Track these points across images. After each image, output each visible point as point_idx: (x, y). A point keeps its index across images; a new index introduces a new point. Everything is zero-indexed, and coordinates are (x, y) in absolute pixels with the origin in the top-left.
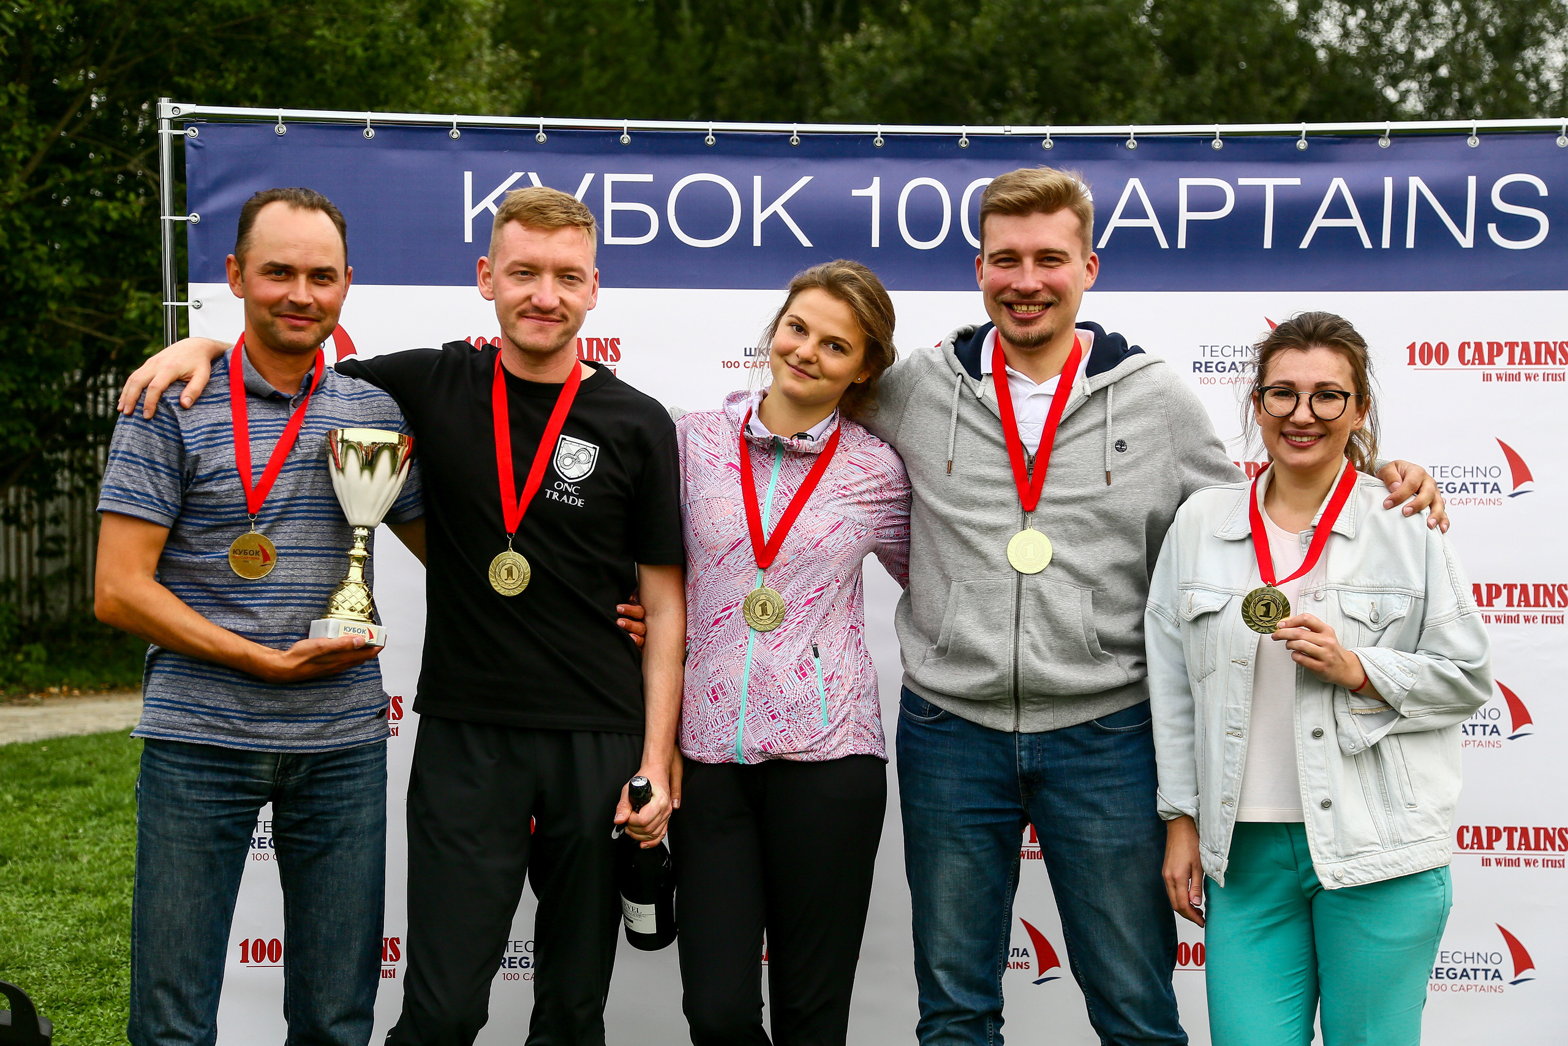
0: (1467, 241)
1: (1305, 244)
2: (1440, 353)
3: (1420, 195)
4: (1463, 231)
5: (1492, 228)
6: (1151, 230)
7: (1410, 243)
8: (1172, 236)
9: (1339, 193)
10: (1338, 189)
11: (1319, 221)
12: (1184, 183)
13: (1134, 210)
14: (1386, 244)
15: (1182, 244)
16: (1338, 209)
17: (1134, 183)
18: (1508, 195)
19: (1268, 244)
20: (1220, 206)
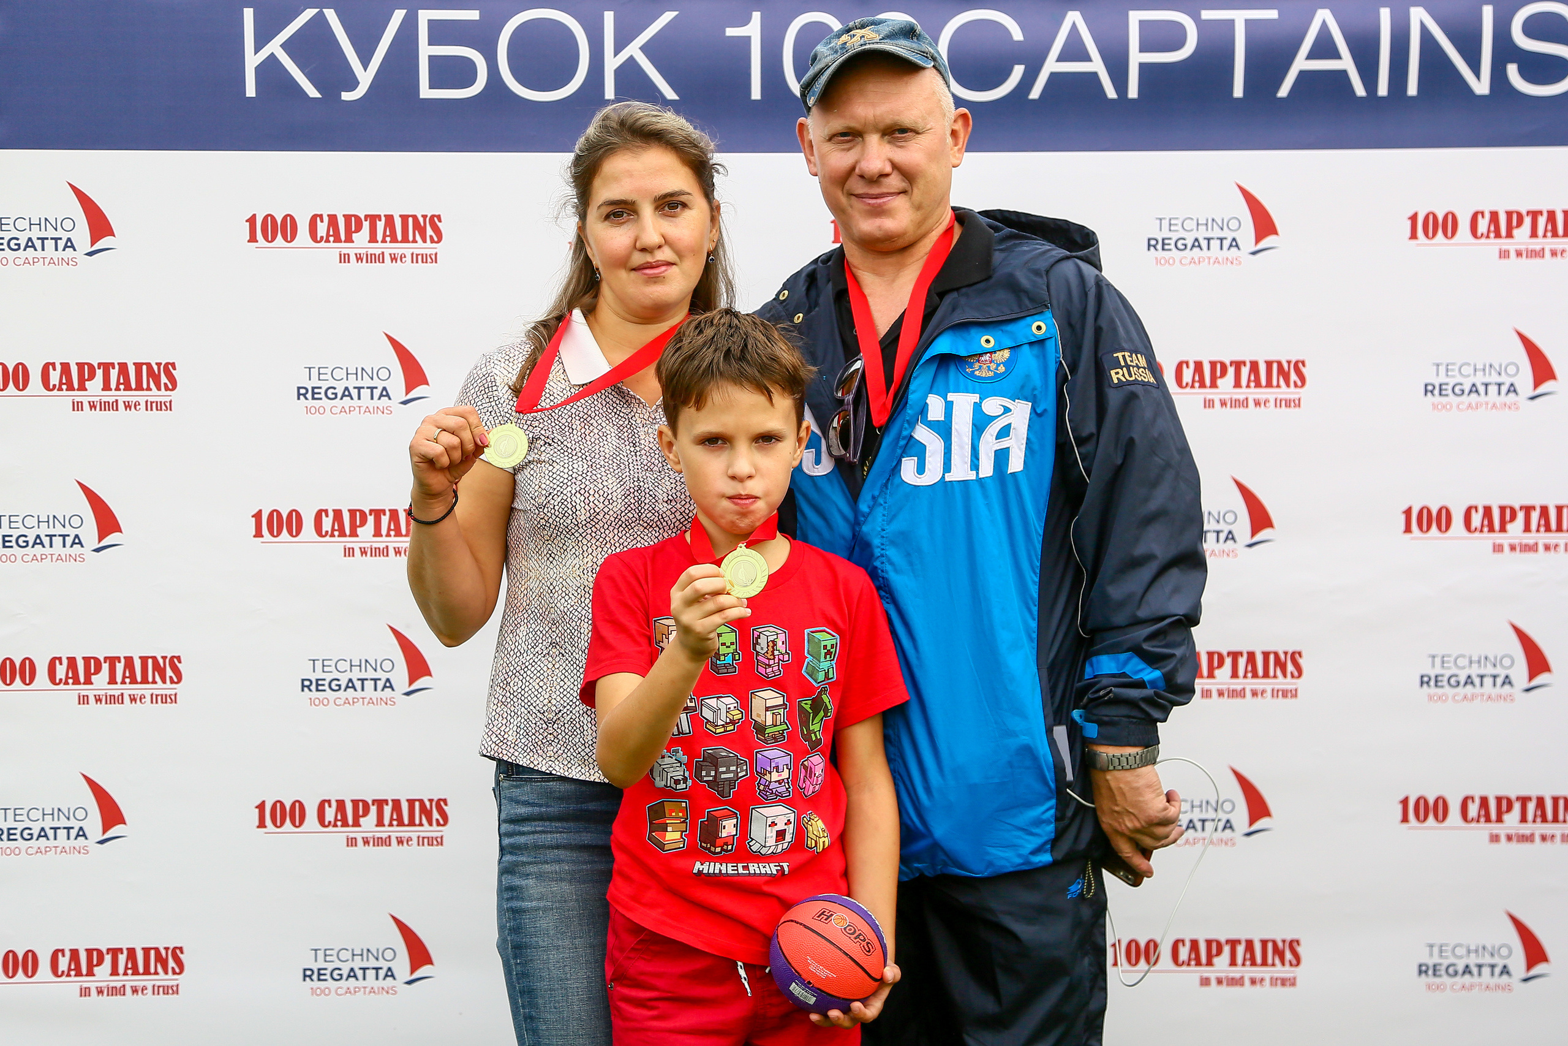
0: (1481, 86)
1: (1283, 92)
2: (1447, 225)
3: (1425, 32)
4: (1477, 73)
5: (1512, 70)
6: (1094, 75)
7: (1412, 90)
8: (1120, 83)
9: (1324, 27)
10: (1324, 24)
11: (1301, 63)
12: (1135, 17)
13: (1074, 51)
14: (1383, 90)
15: (1133, 92)
16: (1324, 48)
17: (1074, 17)
18: (1533, 28)
19: (1238, 92)
20: (1179, 44)
